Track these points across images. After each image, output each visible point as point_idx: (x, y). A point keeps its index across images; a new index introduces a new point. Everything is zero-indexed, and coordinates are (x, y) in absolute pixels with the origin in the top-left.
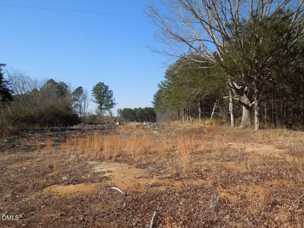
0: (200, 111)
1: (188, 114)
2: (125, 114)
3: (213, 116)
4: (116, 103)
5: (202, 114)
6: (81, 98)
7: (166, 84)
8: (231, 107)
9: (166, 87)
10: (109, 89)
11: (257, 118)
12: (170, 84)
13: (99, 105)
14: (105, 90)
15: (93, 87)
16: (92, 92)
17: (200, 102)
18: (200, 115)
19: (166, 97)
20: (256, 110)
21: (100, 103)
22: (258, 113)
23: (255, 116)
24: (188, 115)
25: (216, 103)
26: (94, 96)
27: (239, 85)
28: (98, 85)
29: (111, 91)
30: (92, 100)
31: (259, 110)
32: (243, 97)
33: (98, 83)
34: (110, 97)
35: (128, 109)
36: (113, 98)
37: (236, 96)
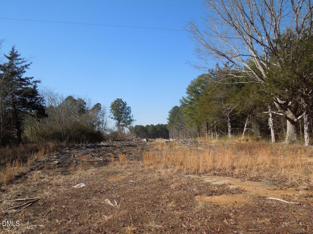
0: (230, 126)
1: (213, 130)
2: (136, 131)
3: (245, 132)
4: (135, 120)
5: (233, 129)
6: (99, 114)
7: (188, 100)
8: (271, 123)
9: (188, 103)
10: (127, 106)
11: (307, 133)
12: (193, 100)
13: (117, 121)
14: (123, 107)
15: (111, 104)
16: (111, 109)
17: (230, 118)
18: (229, 130)
19: (188, 113)
20: (305, 125)
21: (118, 119)
22: (308, 128)
23: (305, 131)
24: (213, 132)
25: (248, 119)
26: (112, 113)
27: (282, 100)
28: (116, 101)
29: (129, 107)
30: (110, 117)
31: (309, 124)
32: (287, 112)
33: (116, 99)
34: (128, 113)
35: (139, 126)
36: (131, 115)
37: (279, 111)
